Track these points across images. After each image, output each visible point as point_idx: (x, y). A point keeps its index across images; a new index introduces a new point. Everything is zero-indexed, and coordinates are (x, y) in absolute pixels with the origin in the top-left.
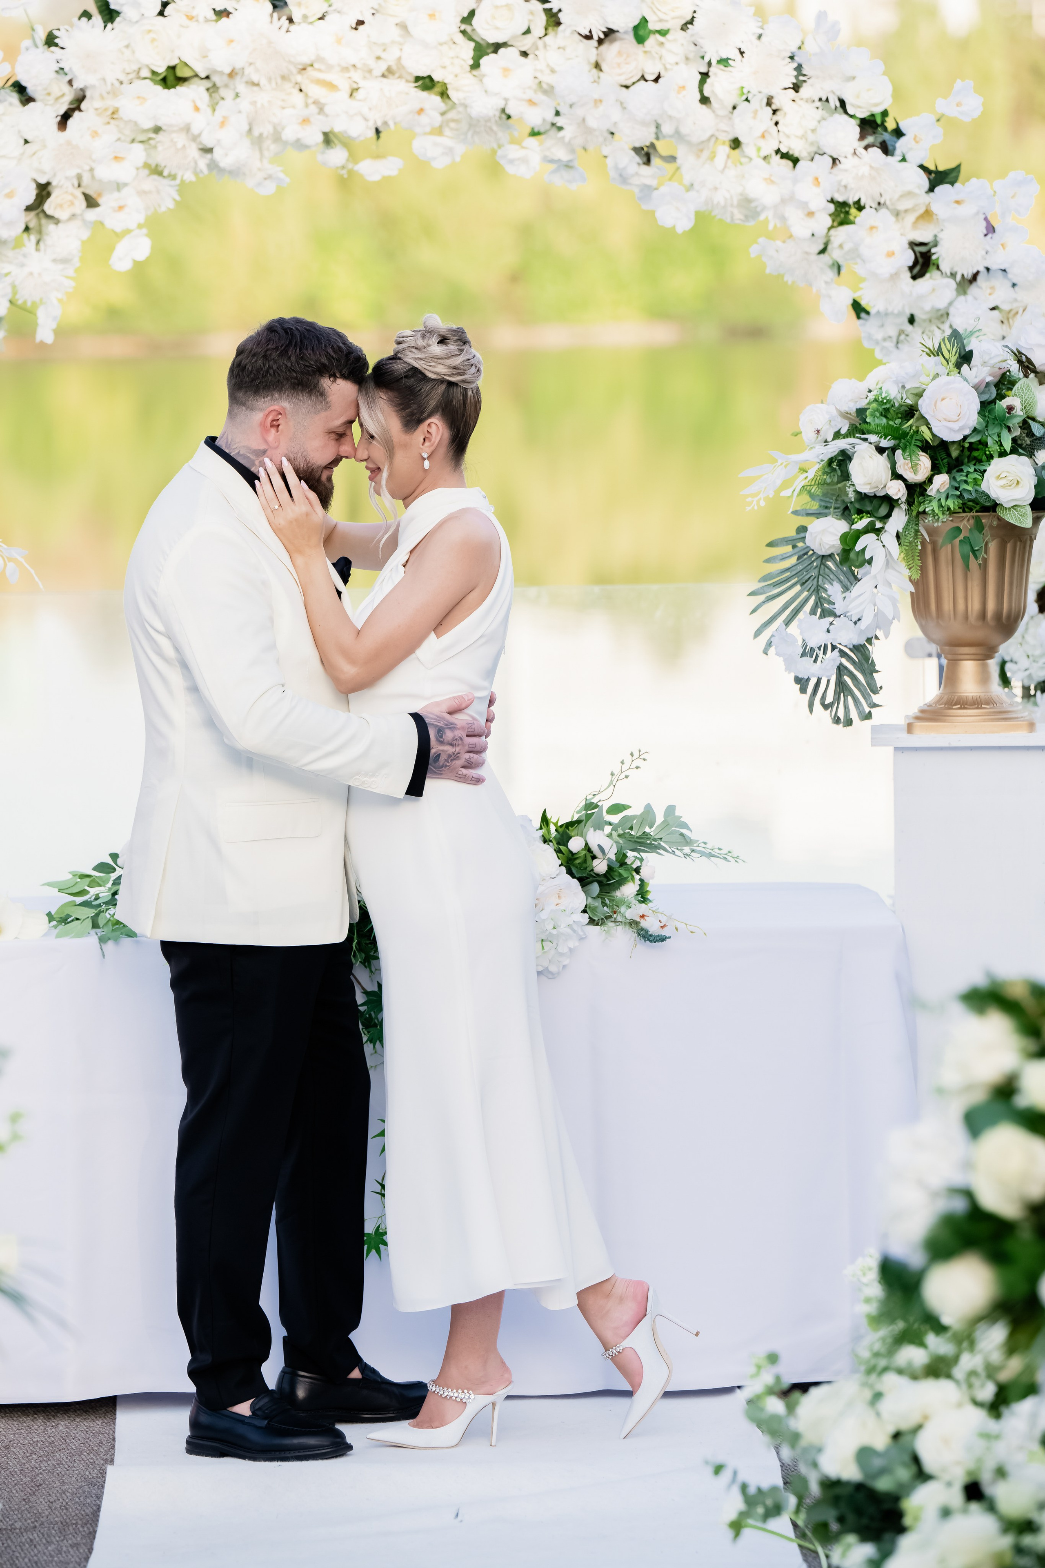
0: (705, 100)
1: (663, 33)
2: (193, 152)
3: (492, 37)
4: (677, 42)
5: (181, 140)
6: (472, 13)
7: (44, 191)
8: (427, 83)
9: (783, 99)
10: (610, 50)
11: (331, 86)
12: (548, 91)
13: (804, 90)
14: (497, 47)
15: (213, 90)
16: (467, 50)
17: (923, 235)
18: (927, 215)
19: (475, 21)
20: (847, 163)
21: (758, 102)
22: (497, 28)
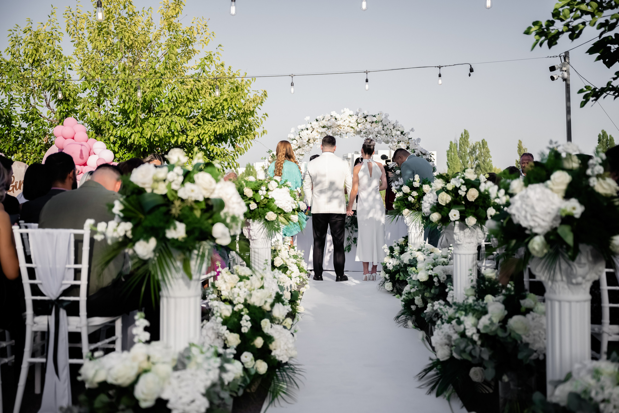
0: (383, 130)
3: (359, 122)
4: (380, 123)
6: (357, 120)
7: (309, 140)
8: (352, 127)
9: (392, 130)
10: (373, 124)
11: (341, 128)
12: (366, 128)
13: (395, 129)
15: (328, 129)
16: (357, 124)
17: (408, 145)
18: (408, 143)
20: (399, 136)
21: (389, 130)
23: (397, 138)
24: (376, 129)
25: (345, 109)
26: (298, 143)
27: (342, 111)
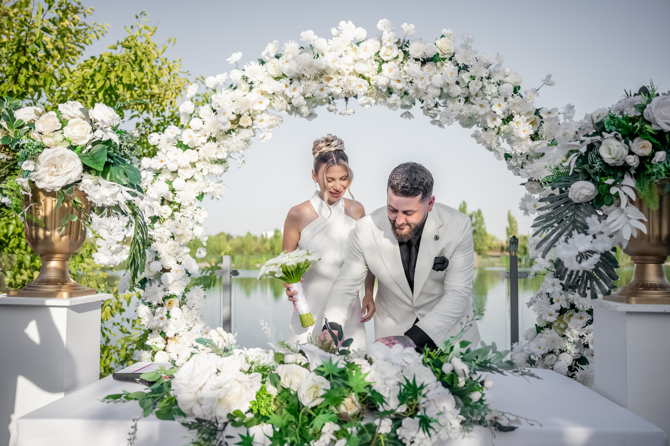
0: (458, 82)
1: (444, 59)
2: (285, 102)
3: (385, 59)
4: (449, 63)
5: (281, 98)
6: (379, 52)
7: (238, 116)
8: (363, 76)
11: (331, 79)
12: (406, 79)
13: (492, 81)
14: (387, 62)
16: (376, 66)
19: (380, 54)
20: (510, 99)
21: (478, 80)
22: (388, 56)
23: (504, 105)
24: (438, 80)
25: (342, 24)
26: (205, 126)
27: (334, 31)
